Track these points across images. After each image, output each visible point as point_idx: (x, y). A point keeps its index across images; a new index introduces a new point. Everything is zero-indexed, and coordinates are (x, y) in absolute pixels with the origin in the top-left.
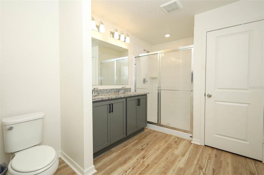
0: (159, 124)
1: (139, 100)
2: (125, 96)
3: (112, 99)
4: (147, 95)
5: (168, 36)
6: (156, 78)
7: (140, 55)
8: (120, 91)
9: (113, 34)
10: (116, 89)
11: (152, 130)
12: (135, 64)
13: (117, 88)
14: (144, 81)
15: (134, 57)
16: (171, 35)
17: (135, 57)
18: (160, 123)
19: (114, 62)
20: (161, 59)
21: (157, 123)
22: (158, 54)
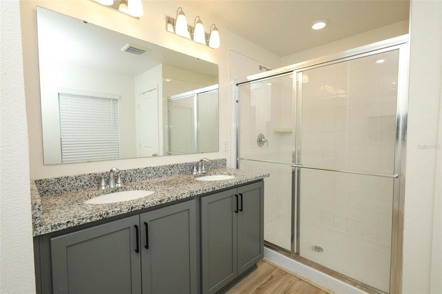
0: (294, 254)
1: (239, 198)
2: (195, 194)
3: (145, 210)
4: (265, 179)
5: (319, 26)
6: (290, 133)
7: (249, 78)
8: (195, 170)
9: (171, 21)
10: (186, 165)
11: (276, 268)
12: (237, 101)
13: (188, 162)
14: (261, 141)
15: (233, 83)
16: (328, 22)
17: (237, 85)
18: (298, 254)
19: (192, 97)
20: (300, 86)
21: (290, 250)
22: (294, 72)
